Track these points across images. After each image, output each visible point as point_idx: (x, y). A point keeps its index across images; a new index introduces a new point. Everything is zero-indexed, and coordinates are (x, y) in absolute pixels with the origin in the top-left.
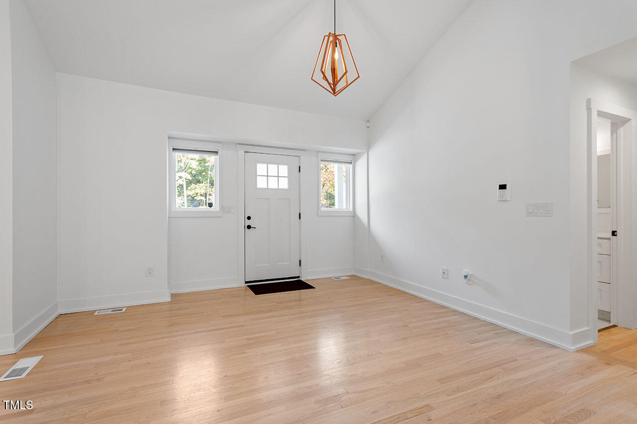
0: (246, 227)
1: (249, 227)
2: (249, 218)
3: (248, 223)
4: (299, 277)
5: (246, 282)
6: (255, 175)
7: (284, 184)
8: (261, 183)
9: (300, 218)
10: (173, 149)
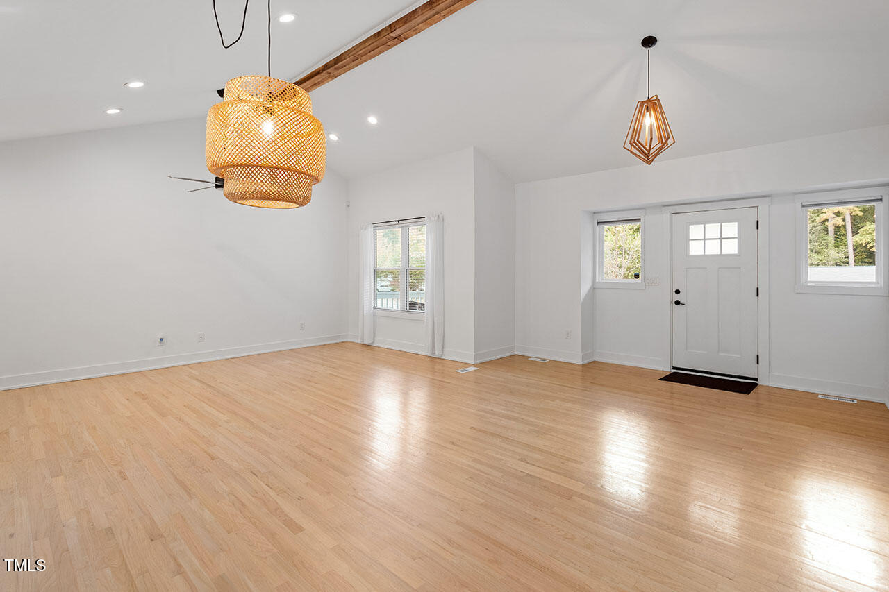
0: (674, 302)
1: (678, 303)
2: (677, 292)
3: (676, 297)
4: (756, 379)
5: (674, 368)
6: (687, 240)
7: (731, 248)
8: (695, 249)
9: (758, 295)
10: (598, 223)
